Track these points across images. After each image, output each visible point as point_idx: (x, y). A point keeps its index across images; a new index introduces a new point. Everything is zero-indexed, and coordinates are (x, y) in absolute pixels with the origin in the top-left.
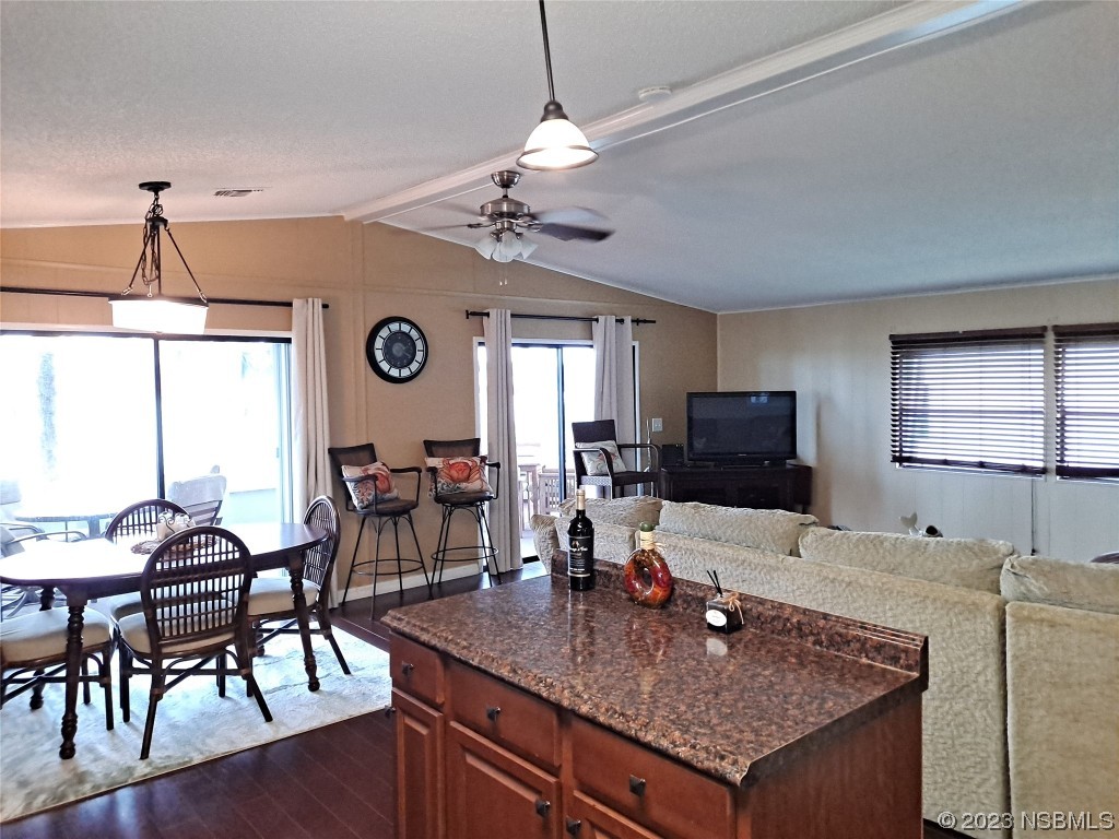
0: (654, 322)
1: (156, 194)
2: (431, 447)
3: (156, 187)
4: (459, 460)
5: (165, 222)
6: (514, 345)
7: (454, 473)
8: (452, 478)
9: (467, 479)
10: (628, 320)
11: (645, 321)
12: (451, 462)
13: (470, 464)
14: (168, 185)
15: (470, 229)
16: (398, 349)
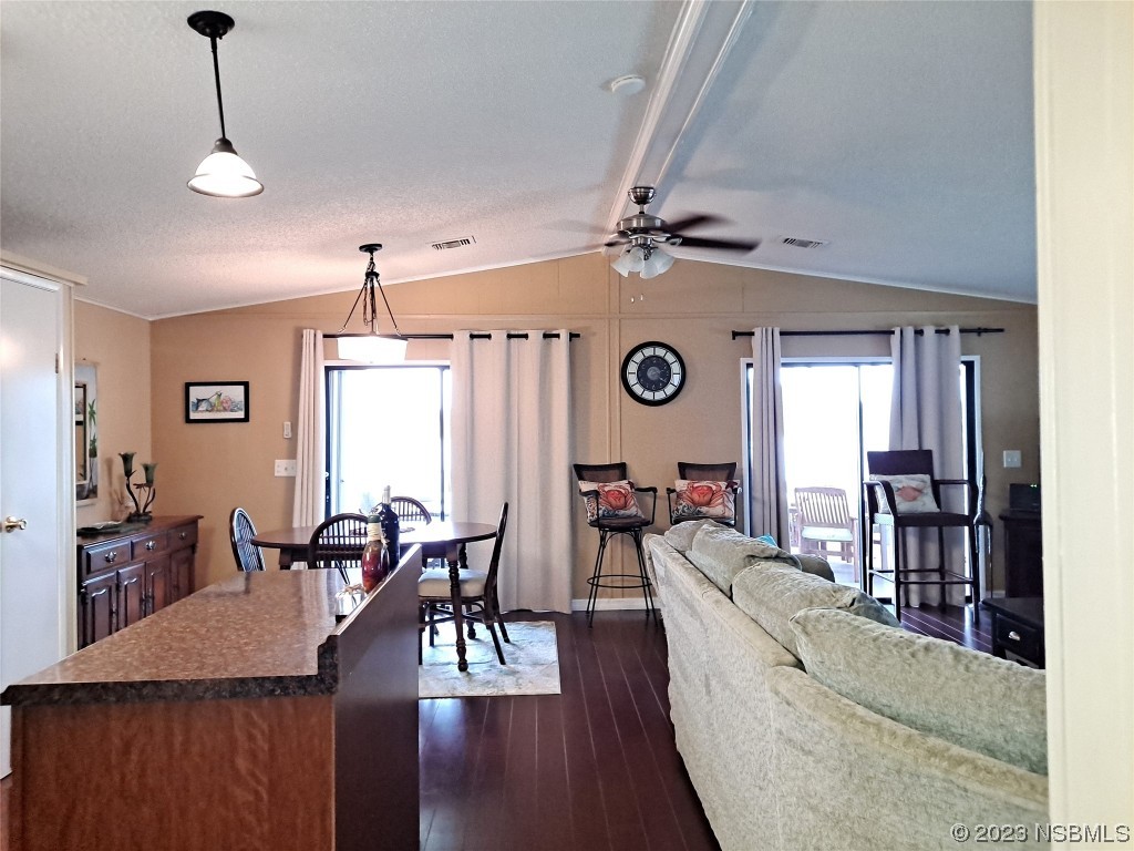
0: (1001, 330)
1: (372, 254)
2: (684, 470)
3: (370, 248)
4: (704, 483)
5: (377, 275)
6: (784, 365)
7: (696, 497)
8: (693, 502)
9: (708, 504)
10: (955, 331)
11: (986, 330)
12: (696, 485)
13: (714, 488)
14: (380, 246)
15: (611, 249)
16: (652, 373)
